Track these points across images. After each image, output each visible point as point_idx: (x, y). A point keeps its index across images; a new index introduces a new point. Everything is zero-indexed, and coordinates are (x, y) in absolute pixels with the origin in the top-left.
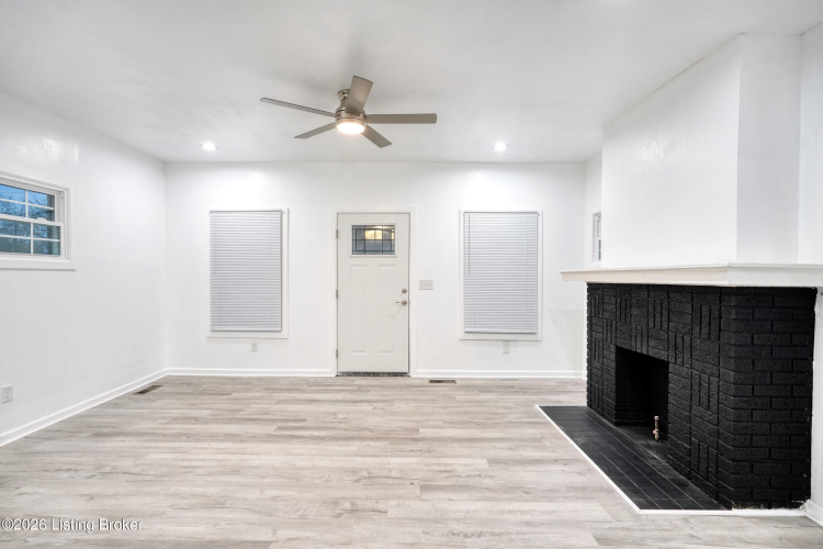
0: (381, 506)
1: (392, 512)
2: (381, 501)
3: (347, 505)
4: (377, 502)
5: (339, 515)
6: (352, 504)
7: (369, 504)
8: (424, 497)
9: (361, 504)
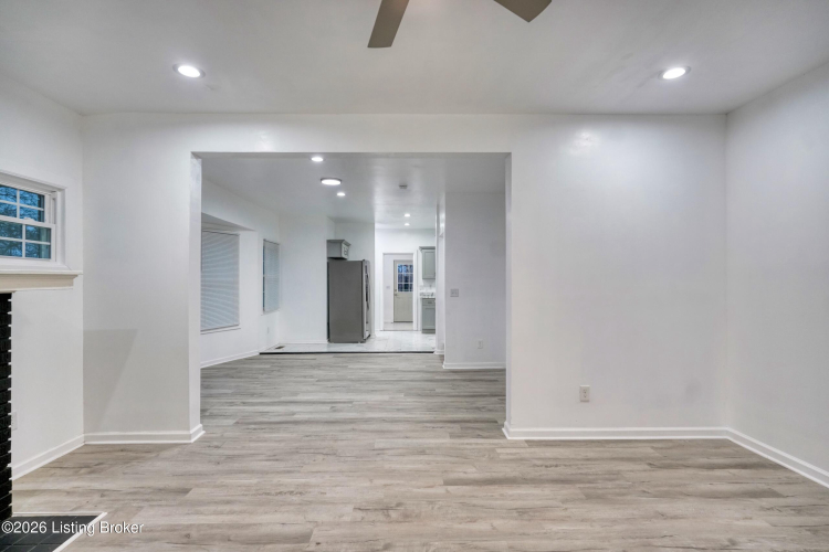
0: (359, 515)
1: (349, 508)
2: (359, 519)
3: (394, 514)
4: (363, 518)
5: (399, 505)
6: (388, 516)
7: (372, 516)
8: (310, 526)
9: (381, 517)
